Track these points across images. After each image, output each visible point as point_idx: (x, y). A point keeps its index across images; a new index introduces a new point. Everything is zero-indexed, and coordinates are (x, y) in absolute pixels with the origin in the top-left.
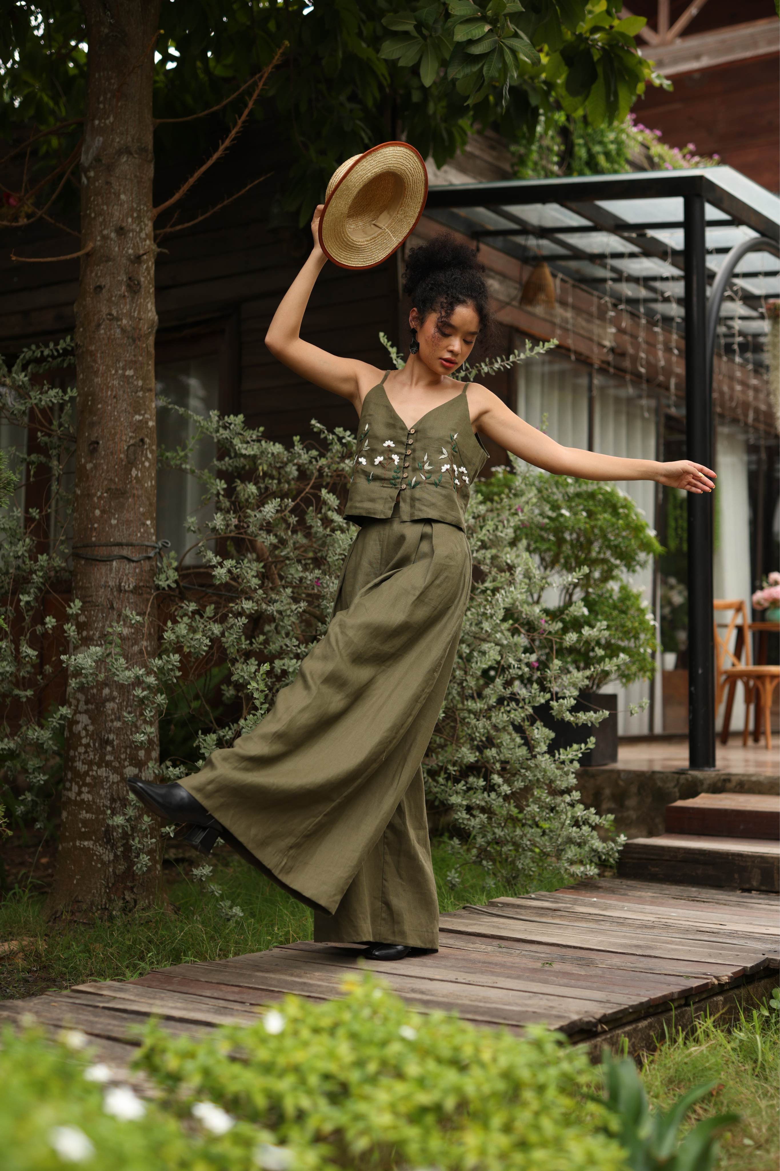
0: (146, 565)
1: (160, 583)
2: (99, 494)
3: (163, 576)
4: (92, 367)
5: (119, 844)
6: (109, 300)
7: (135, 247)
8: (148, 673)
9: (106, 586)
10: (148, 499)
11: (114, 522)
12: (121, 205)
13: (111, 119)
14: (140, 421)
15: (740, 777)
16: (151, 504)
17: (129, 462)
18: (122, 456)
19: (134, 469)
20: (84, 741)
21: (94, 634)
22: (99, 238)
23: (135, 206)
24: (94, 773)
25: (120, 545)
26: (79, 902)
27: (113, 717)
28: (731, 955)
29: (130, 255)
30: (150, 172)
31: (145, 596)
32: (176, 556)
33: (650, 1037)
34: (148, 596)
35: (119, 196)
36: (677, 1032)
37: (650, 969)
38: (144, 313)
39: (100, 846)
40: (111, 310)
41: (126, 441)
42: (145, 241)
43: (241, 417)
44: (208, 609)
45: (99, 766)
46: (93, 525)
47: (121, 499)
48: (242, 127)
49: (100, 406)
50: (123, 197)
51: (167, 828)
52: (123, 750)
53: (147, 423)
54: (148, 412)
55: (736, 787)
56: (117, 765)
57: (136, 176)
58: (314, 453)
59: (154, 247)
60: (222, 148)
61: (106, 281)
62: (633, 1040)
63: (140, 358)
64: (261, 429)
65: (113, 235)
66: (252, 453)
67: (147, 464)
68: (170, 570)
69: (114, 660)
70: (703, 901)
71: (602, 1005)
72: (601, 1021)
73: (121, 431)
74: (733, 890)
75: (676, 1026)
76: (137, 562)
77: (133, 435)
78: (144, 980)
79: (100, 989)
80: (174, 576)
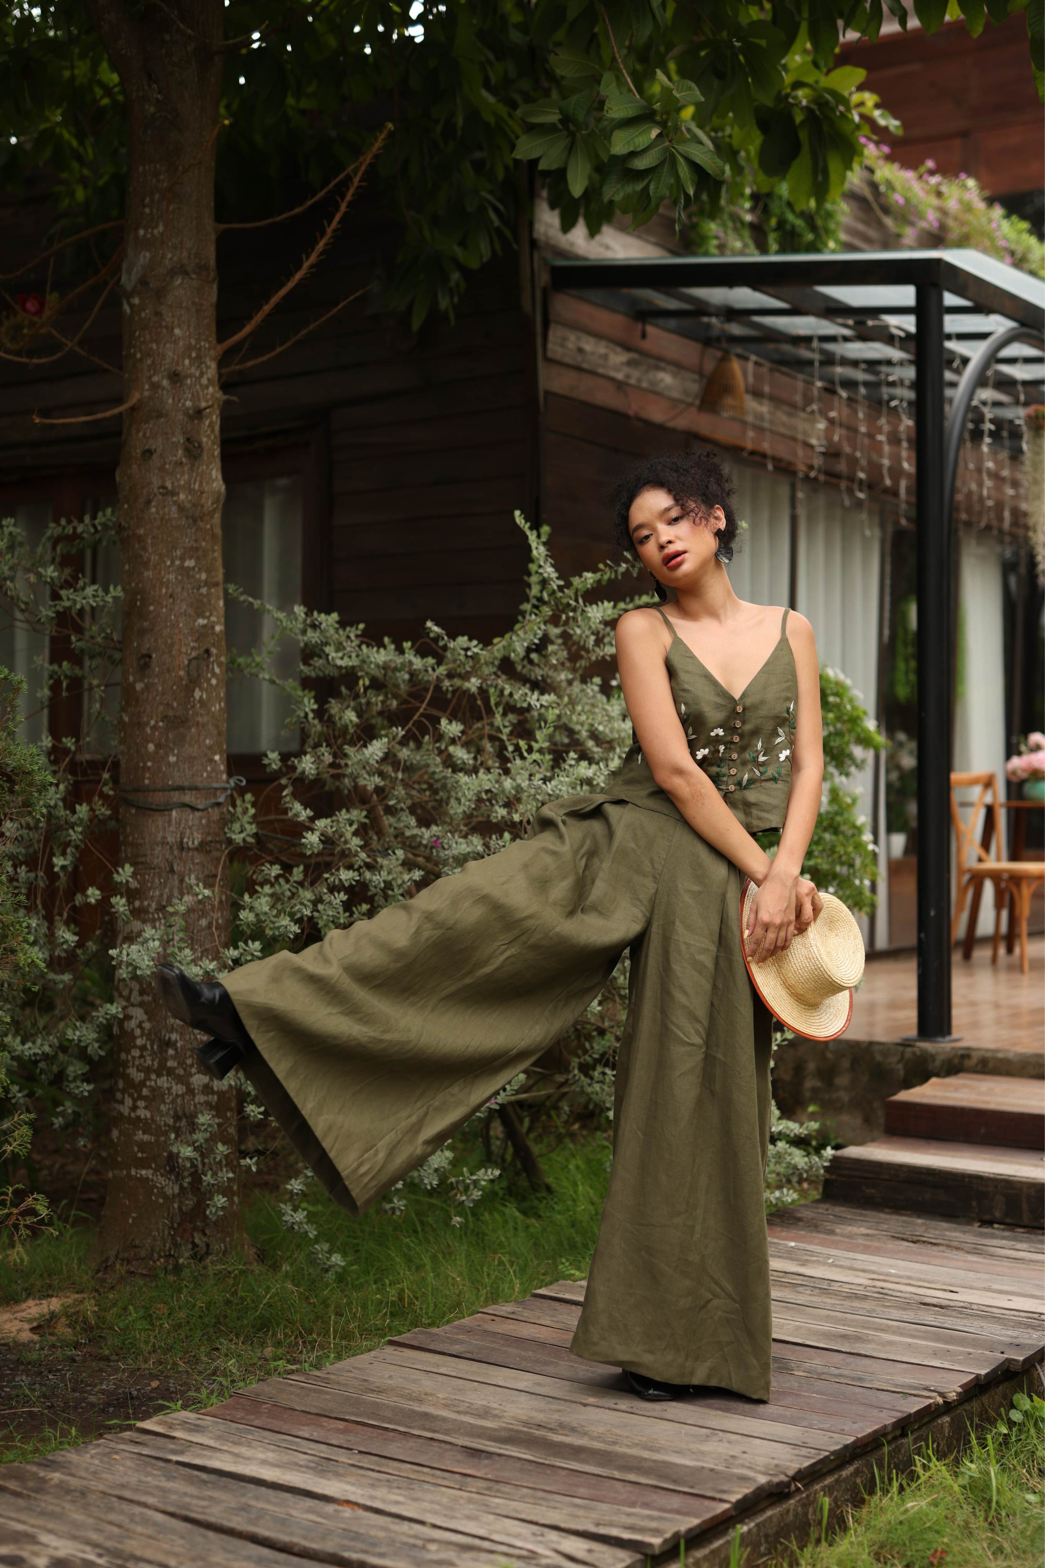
0: (215, 814)
1: (233, 837)
2: (153, 723)
3: (236, 826)
4: (141, 556)
5: (186, 1174)
6: (162, 469)
7: (195, 398)
8: (221, 967)
9: (164, 843)
10: (217, 727)
11: (172, 759)
12: (176, 342)
13: (161, 228)
14: (204, 626)
15: (983, 1053)
16: (219, 734)
17: (191, 681)
18: (182, 673)
19: (197, 690)
20: (139, 1042)
21: (149, 905)
22: (147, 387)
23: (193, 342)
24: (153, 1083)
25: (181, 789)
26: (136, 1247)
28: (961, 1353)
29: (188, 409)
30: (212, 294)
31: (215, 854)
32: (253, 799)
33: (855, 1484)
34: (218, 854)
35: (172, 330)
36: (890, 1480)
37: (860, 1379)
38: (208, 483)
39: (162, 1175)
40: (164, 481)
41: (186, 654)
42: (207, 388)
43: (335, 616)
44: (295, 870)
45: (159, 1075)
46: (145, 763)
47: (182, 730)
48: (332, 237)
49: (151, 608)
50: (177, 331)
51: (248, 1160)
52: (189, 1053)
53: (213, 628)
54: (215, 613)
55: (977, 1065)
56: (182, 1072)
57: (194, 303)
58: (431, 661)
59: (219, 395)
60: (306, 265)
61: (157, 444)
62: (835, 1493)
63: (204, 544)
64: (361, 626)
65: (165, 383)
66: (350, 664)
67: (214, 682)
68: (246, 819)
69: (176, 950)
70: (931, 1243)
71: (796, 1452)
72: (794, 1478)
73: (180, 640)
74: (969, 1221)
75: (889, 1467)
76: (203, 810)
77: (196, 645)
78: (226, 1407)
79: (171, 1427)
80: (252, 829)
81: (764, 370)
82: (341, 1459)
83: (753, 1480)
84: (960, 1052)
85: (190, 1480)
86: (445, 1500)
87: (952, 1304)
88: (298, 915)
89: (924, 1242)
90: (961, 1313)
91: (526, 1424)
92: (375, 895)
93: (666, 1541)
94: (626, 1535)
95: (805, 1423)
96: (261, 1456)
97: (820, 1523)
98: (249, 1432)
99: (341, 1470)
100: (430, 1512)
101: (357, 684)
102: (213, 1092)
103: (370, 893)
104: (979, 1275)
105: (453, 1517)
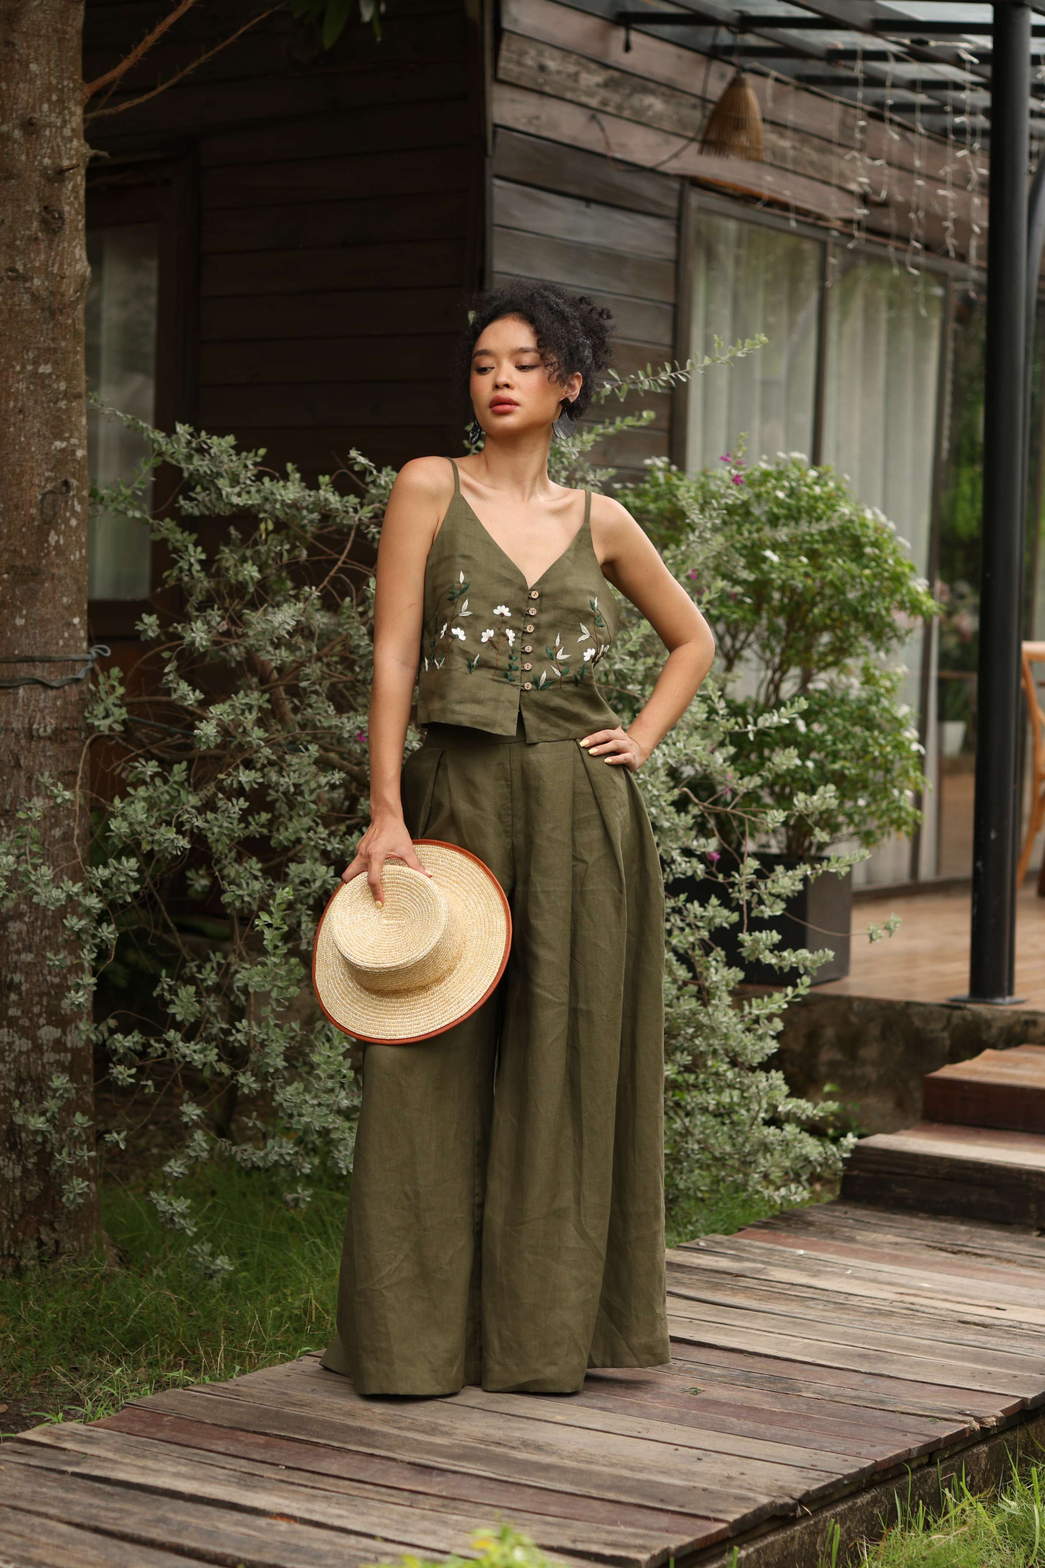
0: (73, 693)
1: (96, 723)
3: (100, 710)
5: (30, 1152)
6: (11, 245)
7: (56, 154)
8: (88, 890)
9: (8, 730)
10: (76, 581)
11: (20, 622)
12: (32, 81)
14: (63, 450)
16: (80, 590)
17: (45, 522)
18: (33, 511)
19: (52, 533)
23: (54, 81)
25: (30, 660)
27: (20, 945)
28: (1002, 1375)
29: (46, 168)
30: (78, 18)
31: (74, 745)
32: (121, 675)
33: (873, 1515)
34: (76, 745)
35: (27, 66)
36: (915, 1514)
37: (881, 1402)
38: (70, 265)
40: (14, 262)
41: (39, 486)
42: (71, 141)
43: (230, 439)
44: (176, 767)
47: (32, 584)
50: (33, 67)
51: (115, 1135)
52: (36, 999)
53: (73, 452)
54: (76, 434)
56: (27, 1023)
57: (55, 30)
58: (352, 500)
59: (87, 151)
62: (849, 1523)
63: (63, 344)
64: (262, 451)
65: (17, 134)
66: (249, 502)
67: (74, 522)
68: (112, 699)
69: (30, 868)
70: (976, 1254)
71: (804, 1474)
72: (801, 1501)
73: (32, 468)
74: (1026, 1229)
75: (912, 1499)
76: (58, 688)
77: (52, 474)
78: (119, 1419)
79: (59, 1437)
80: (121, 713)
81: (788, 90)
82: (267, 1474)
83: (755, 1501)
84: (1024, 1018)
85: (94, 1493)
86: (395, 1517)
87: (997, 1322)
88: (187, 827)
89: (967, 1253)
90: (1007, 1332)
91: (482, 1441)
92: (276, 800)
93: (653, 1558)
94: (608, 1551)
95: (815, 1445)
96: (171, 1468)
97: (829, 1555)
98: (152, 1445)
99: (267, 1485)
100: (379, 1525)
101: (257, 528)
102: (66, 1050)
103: (269, 799)
104: (1033, 1292)
105: (406, 1531)
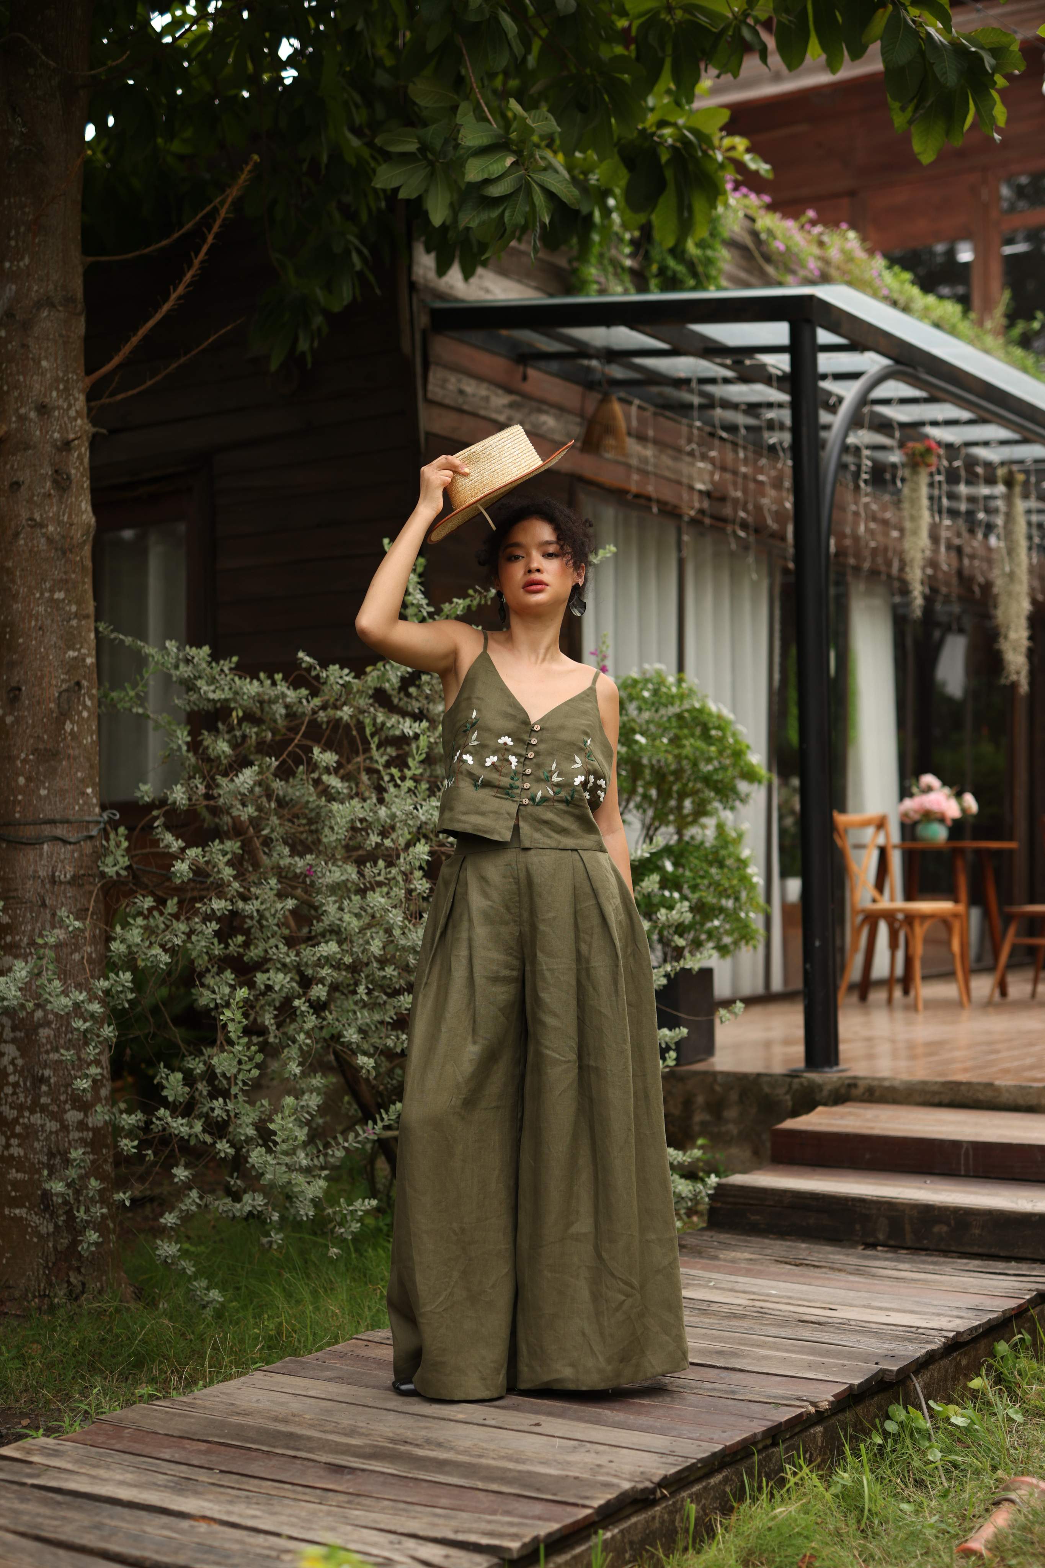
0: (87, 847)
1: (107, 870)
2: (23, 756)
3: (110, 860)
4: (10, 589)
5: (61, 1212)
6: (30, 501)
7: (63, 429)
8: (92, 998)
9: (35, 877)
10: (89, 760)
11: (43, 792)
12: (43, 374)
13: (27, 260)
14: (75, 658)
15: (869, 1081)
16: (91, 767)
17: (61, 714)
18: (52, 705)
19: (68, 722)
20: (12, 1079)
21: (21, 940)
22: (14, 419)
23: (61, 374)
24: (26, 1120)
25: (52, 822)
26: (9, 1287)
27: (49, 1047)
28: (836, 1365)
29: (56, 440)
30: (80, 327)
31: (88, 887)
32: (126, 832)
33: (725, 1492)
34: (91, 888)
35: (39, 362)
36: (760, 1489)
37: (733, 1392)
38: (77, 515)
39: (36, 1214)
40: (32, 513)
41: (56, 686)
42: (75, 419)
43: (207, 649)
44: (169, 903)
45: (32, 1112)
46: (16, 797)
47: (53, 763)
48: (199, 269)
49: (21, 641)
50: (44, 363)
51: (121, 1195)
52: (62, 1089)
53: (84, 660)
54: (86, 646)
55: (864, 1094)
56: (56, 1109)
58: (304, 692)
59: (89, 428)
60: (174, 296)
61: (25, 476)
62: (703, 1501)
63: (73, 576)
64: (235, 659)
65: (33, 415)
66: (223, 697)
67: (85, 714)
68: (120, 852)
69: (46, 982)
70: (814, 1266)
71: (663, 1460)
72: (660, 1485)
73: (50, 672)
74: (853, 1244)
75: (760, 1476)
76: (75, 843)
77: (66, 677)
78: (87, 1433)
79: (29, 1452)
80: (125, 861)
81: (648, 414)
82: (201, 1479)
83: (618, 1486)
84: (847, 1082)
85: (45, 1502)
86: (303, 1514)
87: (830, 1320)
88: (169, 945)
89: (807, 1265)
90: (838, 1328)
91: (393, 1441)
92: (252, 927)
93: (524, 1546)
94: (484, 1541)
95: (675, 1433)
96: (119, 1477)
97: (687, 1530)
98: (110, 1456)
99: (200, 1489)
100: (287, 1524)
101: (231, 715)
102: (88, 1129)
103: (246, 926)
104: (859, 1294)
105: (310, 1529)
